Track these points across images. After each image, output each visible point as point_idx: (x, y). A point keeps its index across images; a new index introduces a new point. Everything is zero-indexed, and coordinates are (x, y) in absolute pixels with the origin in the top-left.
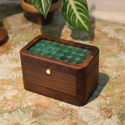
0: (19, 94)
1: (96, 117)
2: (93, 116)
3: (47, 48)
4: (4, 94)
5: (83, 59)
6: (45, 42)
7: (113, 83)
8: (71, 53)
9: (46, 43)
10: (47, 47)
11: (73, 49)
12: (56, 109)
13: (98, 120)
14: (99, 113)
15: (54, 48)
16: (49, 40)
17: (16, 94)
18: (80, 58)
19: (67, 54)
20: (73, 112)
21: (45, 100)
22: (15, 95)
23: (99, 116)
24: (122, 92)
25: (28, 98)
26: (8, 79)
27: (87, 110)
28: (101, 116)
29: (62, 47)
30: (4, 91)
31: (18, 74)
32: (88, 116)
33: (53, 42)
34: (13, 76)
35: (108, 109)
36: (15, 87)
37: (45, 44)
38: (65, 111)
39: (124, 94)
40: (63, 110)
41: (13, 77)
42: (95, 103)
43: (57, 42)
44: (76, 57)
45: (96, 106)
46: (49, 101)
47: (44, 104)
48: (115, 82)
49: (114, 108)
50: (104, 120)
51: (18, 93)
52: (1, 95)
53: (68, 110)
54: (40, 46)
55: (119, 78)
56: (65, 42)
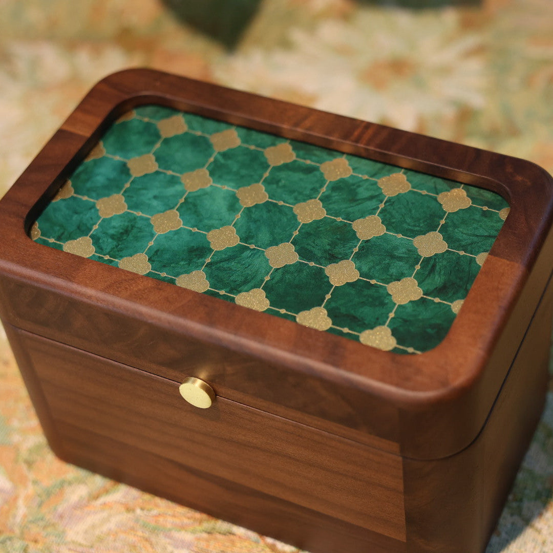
0: (15, 499)
3: (171, 191)
5: (441, 291)
6: (158, 136)
8: (353, 236)
9: (167, 141)
10: (173, 181)
11: (363, 193)
15: (227, 188)
16: (187, 112)
18: (421, 280)
19: (325, 242)
25: (76, 532)
29: (283, 175)
33: (211, 125)
37: (158, 145)
43: (239, 126)
44: (393, 271)
54: (124, 170)
56: (300, 130)
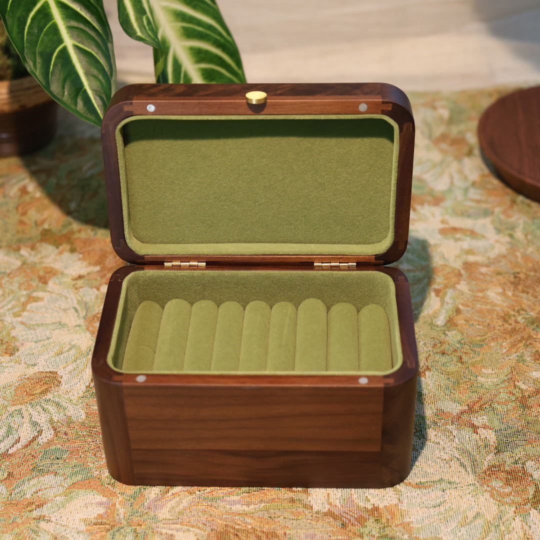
0: (114, 505)
1: (490, 518)
2: (471, 515)
4: (43, 524)
7: (455, 351)
12: (311, 531)
13: (503, 528)
14: (487, 495)
17: (101, 511)
20: (384, 520)
21: (239, 502)
22: (100, 516)
23: (494, 509)
24: (511, 380)
25: (163, 513)
26: (19, 446)
27: (434, 495)
28: (502, 508)
30: (35, 514)
31: (51, 408)
32: (453, 525)
34: (35, 424)
35: (507, 468)
36: (75, 479)
38: (350, 527)
39: (523, 387)
40: (344, 525)
41: (40, 432)
42: (446, 457)
45: (455, 465)
46: (261, 501)
47: (249, 520)
48: (459, 342)
49: (528, 457)
50: (525, 520)
51: (105, 499)
52: (35, 532)
53: (361, 521)
55: (462, 322)
